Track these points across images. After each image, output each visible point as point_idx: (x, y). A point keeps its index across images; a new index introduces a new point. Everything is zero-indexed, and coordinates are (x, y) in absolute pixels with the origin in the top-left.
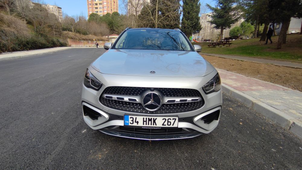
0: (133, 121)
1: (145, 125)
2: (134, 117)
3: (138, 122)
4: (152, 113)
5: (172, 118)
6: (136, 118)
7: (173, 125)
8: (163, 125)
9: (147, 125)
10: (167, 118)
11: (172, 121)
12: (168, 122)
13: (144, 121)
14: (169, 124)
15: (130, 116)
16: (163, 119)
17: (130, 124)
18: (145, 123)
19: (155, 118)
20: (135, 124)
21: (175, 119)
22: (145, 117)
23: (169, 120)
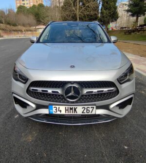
0: (56, 110)
1: (67, 113)
2: (58, 107)
3: (61, 111)
4: (73, 102)
5: (90, 107)
6: (59, 108)
7: (91, 112)
8: (83, 112)
9: (69, 113)
10: (86, 107)
11: (91, 110)
12: (87, 110)
13: (66, 110)
14: (88, 111)
15: (54, 106)
16: (83, 108)
17: (54, 113)
18: (67, 111)
19: (76, 107)
20: (58, 113)
21: (93, 108)
22: (67, 107)
23: (88, 109)
